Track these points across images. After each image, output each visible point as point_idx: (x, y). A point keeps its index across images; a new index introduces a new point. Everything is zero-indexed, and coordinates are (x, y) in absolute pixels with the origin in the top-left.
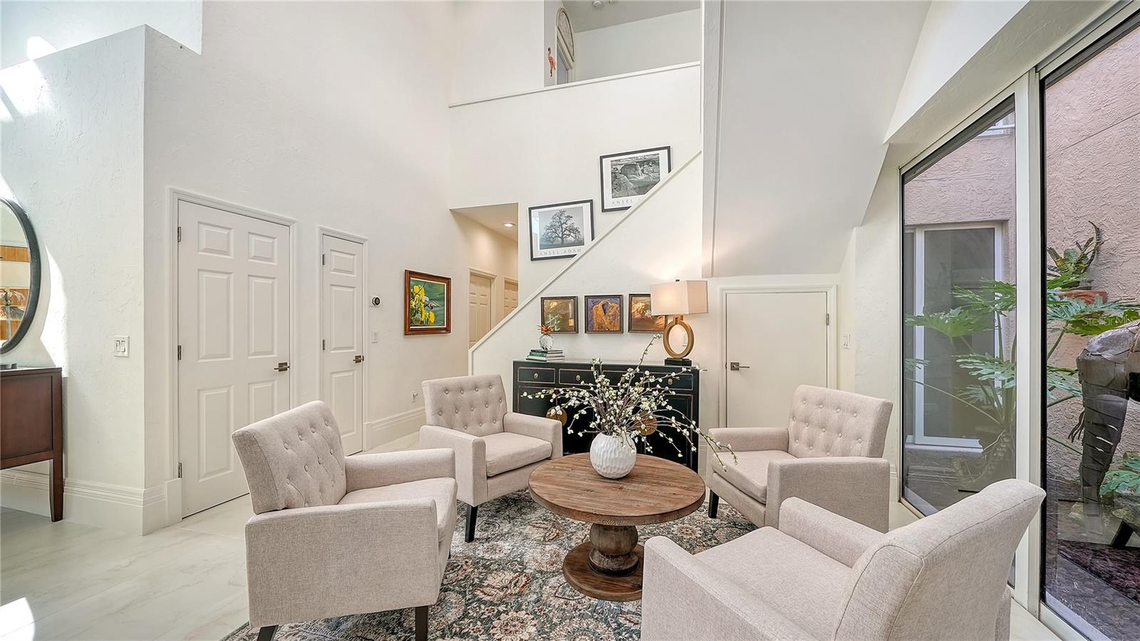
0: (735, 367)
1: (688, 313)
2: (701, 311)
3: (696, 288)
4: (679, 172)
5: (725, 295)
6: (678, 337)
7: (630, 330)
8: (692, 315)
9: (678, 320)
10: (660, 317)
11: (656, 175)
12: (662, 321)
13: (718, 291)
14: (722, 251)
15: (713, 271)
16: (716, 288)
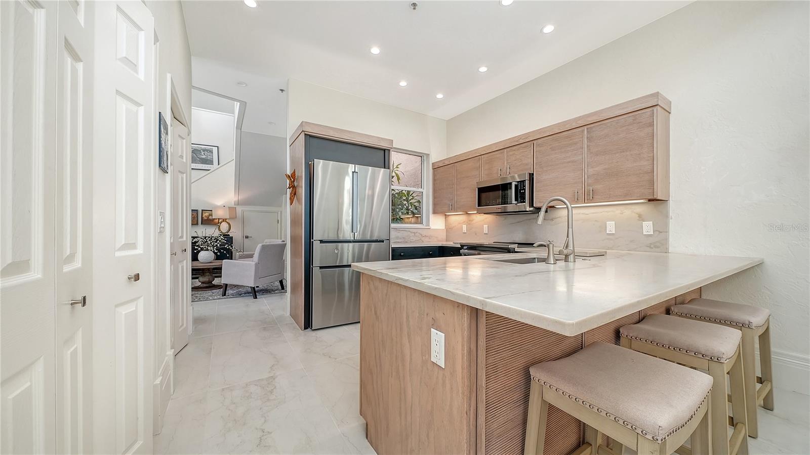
0: (247, 237)
1: (228, 217)
2: (234, 217)
3: (232, 210)
4: (222, 166)
5: (243, 212)
6: (224, 227)
7: (202, 224)
8: (230, 218)
9: (224, 220)
10: (216, 219)
11: (211, 157)
12: (217, 221)
13: (241, 211)
14: (242, 196)
15: (238, 203)
16: (239, 210)
